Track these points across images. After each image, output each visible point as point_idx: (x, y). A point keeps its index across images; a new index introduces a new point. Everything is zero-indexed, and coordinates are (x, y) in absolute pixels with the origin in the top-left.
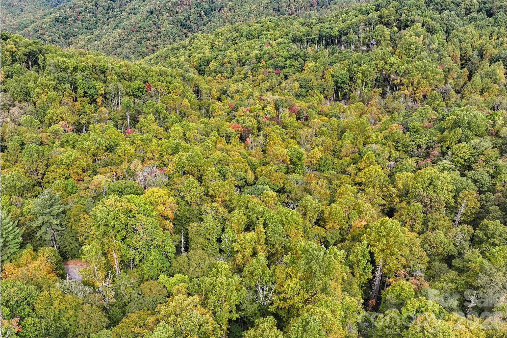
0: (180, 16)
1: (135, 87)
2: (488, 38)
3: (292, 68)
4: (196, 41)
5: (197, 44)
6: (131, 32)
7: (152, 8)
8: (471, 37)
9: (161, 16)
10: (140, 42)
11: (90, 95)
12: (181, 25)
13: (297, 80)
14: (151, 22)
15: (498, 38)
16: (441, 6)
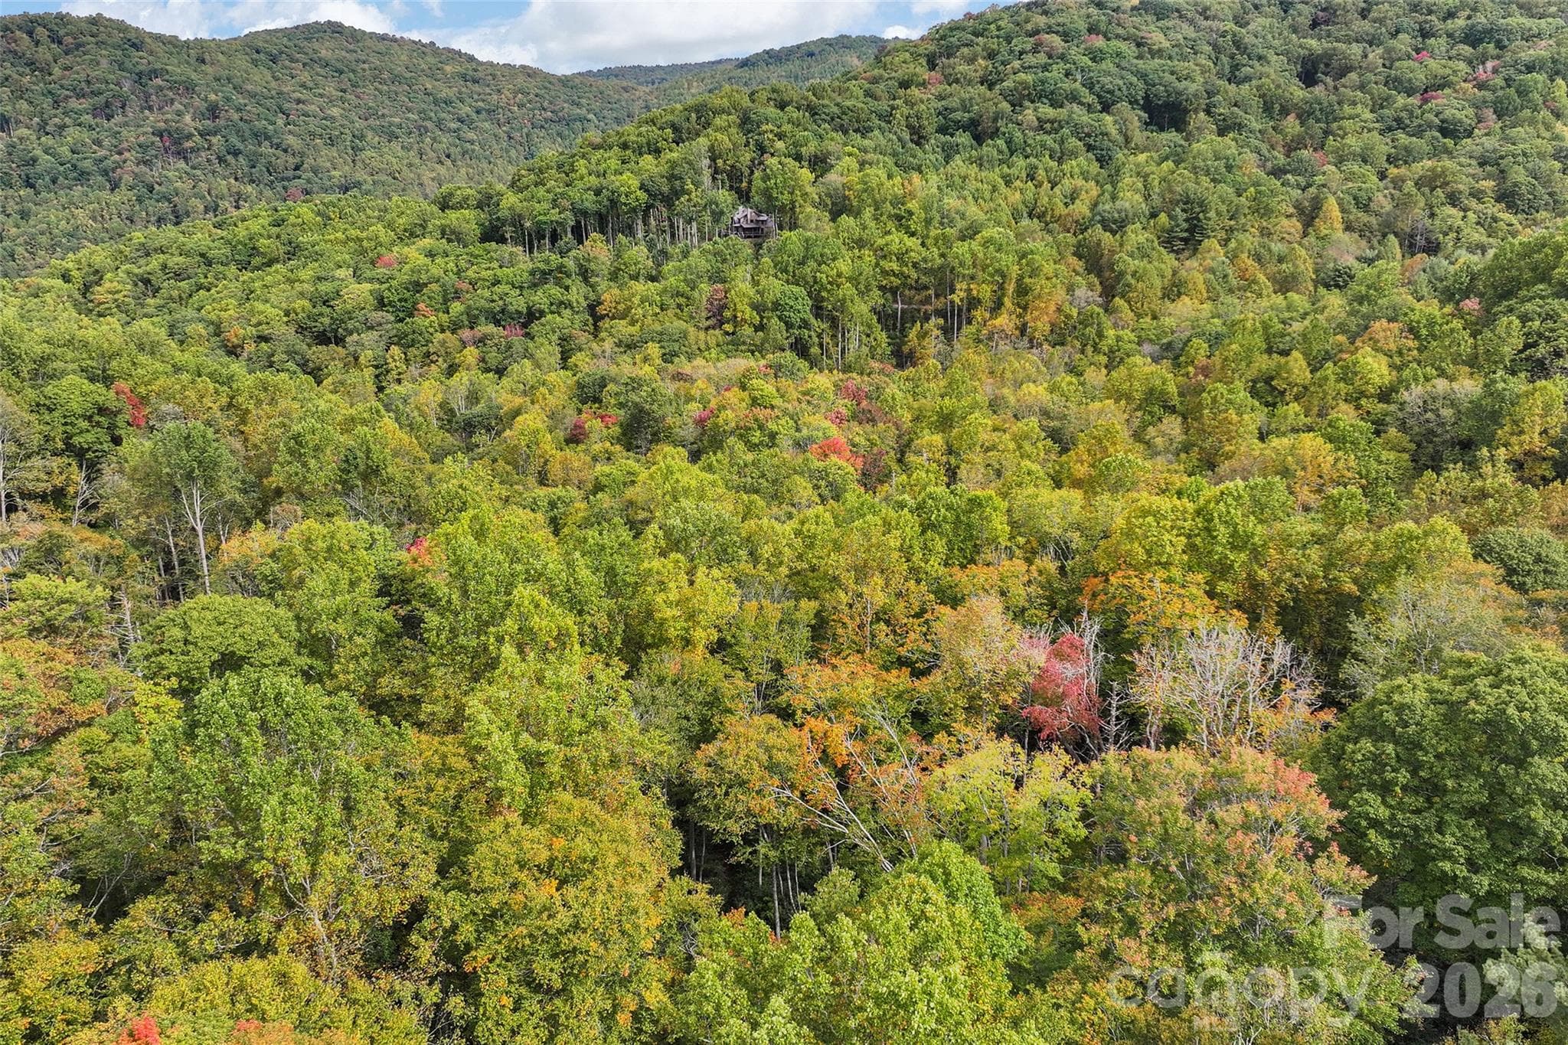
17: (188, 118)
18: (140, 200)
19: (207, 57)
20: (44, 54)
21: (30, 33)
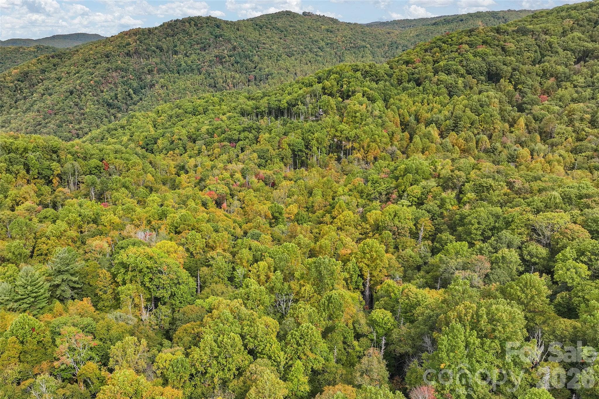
0: (106, 96)
1: (92, 166)
2: (420, 104)
3: (247, 140)
5: (136, 123)
6: (48, 115)
7: (71, 88)
8: (406, 104)
9: (83, 96)
10: (59, 126)
11: (46, 176)
12: (108, 105)
13: (254, 151)
14: (71, 103)
15: (428, 104)
16: (377, 77)
17: (226, 51)
18: (206, 79)
19: (240, 28)
20: (191, 30)
21: (190, 23)
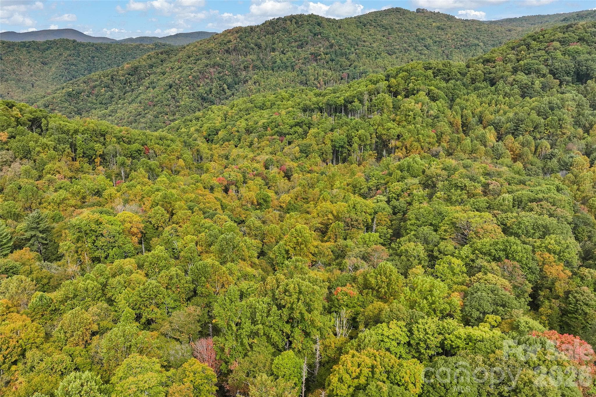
0: (201, 90)
1: (133, 149)
2: (487, 105)
3: (296, 134)
4: (210, 112)
5: (210, 115)
6: (148, 106)
7: (171, 82)
8: (472, 105)
9: (180, 90)
10: (156, 117)
11: (89, 155)
12: (202, 99)
13: (298, 145)
14: (169, 96)
15: (496, 105)
16: (449, 76)
17: (322, 49)
18: (298, 76)
19: (342, 26)
20: (292, 28)
21: (291, 21)
